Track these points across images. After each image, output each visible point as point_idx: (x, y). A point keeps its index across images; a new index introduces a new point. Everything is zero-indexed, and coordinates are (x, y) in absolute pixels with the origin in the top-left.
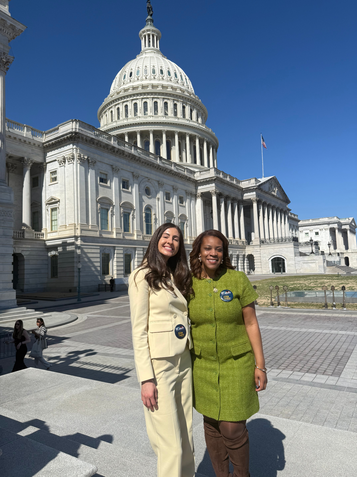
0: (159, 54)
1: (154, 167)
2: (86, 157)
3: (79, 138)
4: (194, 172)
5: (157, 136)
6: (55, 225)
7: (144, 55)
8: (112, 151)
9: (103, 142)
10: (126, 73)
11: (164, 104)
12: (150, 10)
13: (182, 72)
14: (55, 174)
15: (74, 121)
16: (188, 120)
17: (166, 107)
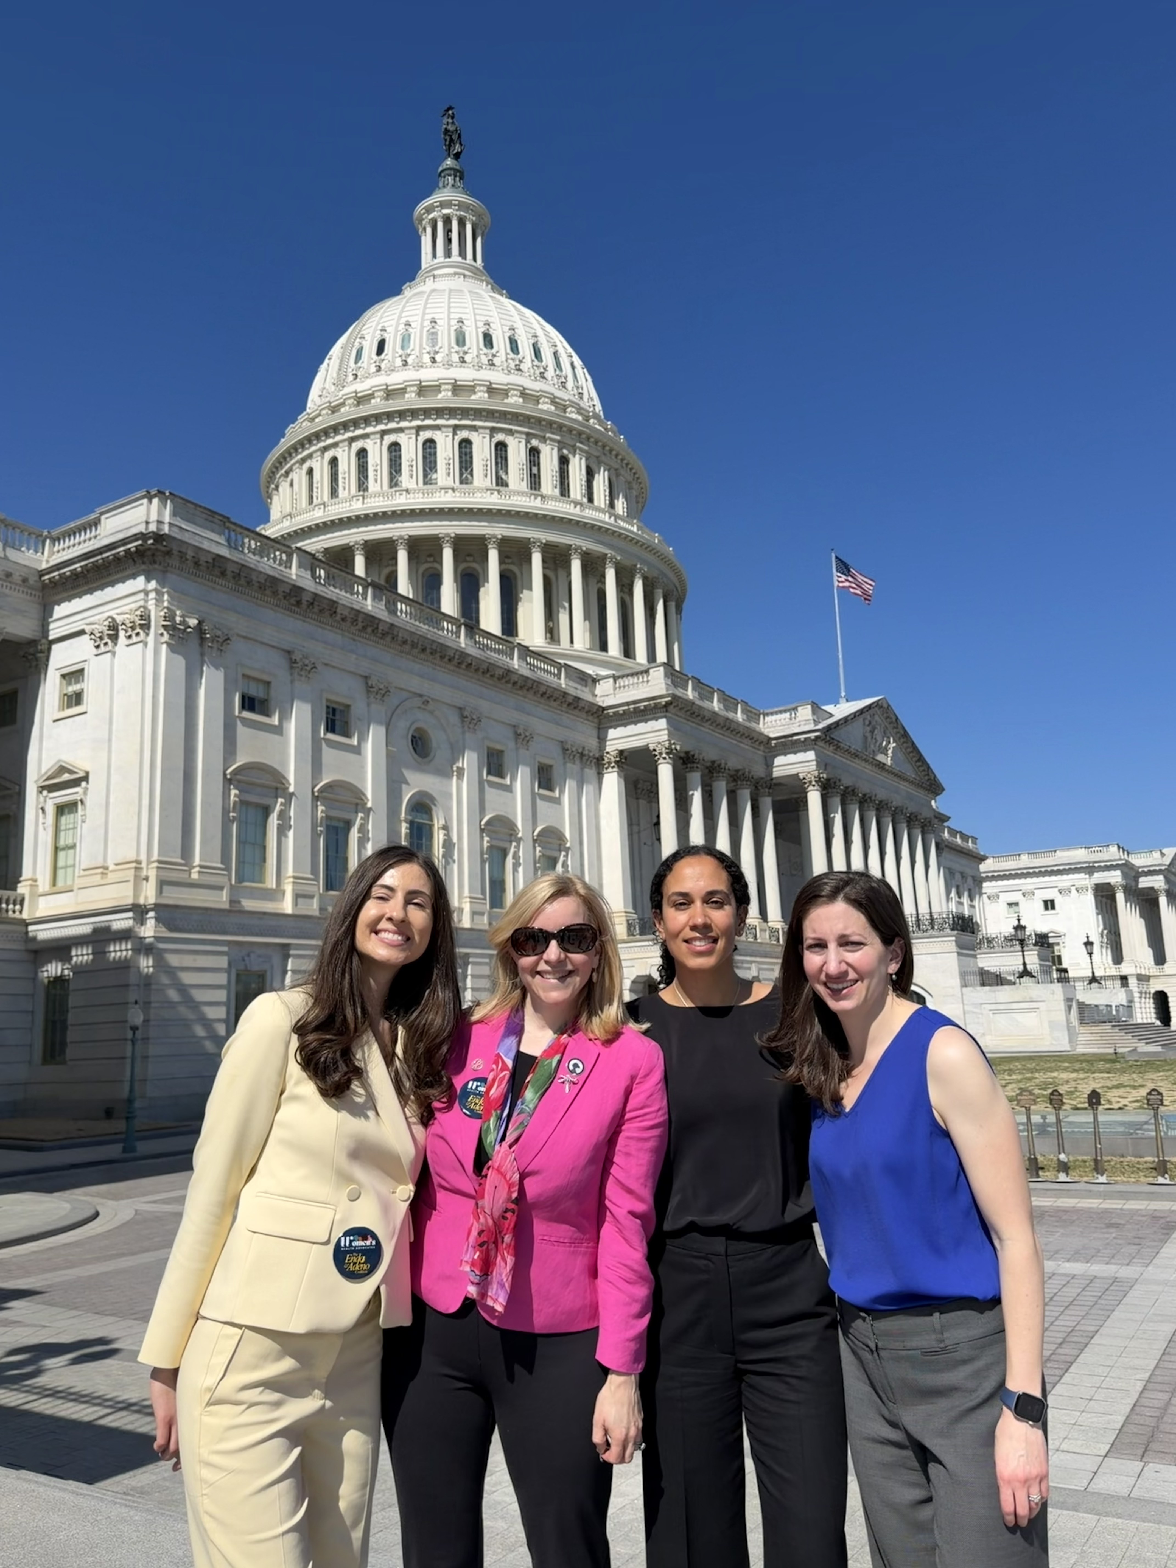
0: (482, 281)
1: (446, 659)
2: (193, 622)
3: (169, 553)
4: (595, 681)
5: (469, 555)
6: (66, 867)
7: (430, 284)
8: (293, 601)
9: (260, 569)
10: (364, 343)
11: (496, 449)
12: (452, 140)
13: (558, 344)
14: (77, 682)
15: (155, 496)
16: (576, 503)
17: (501, 457)
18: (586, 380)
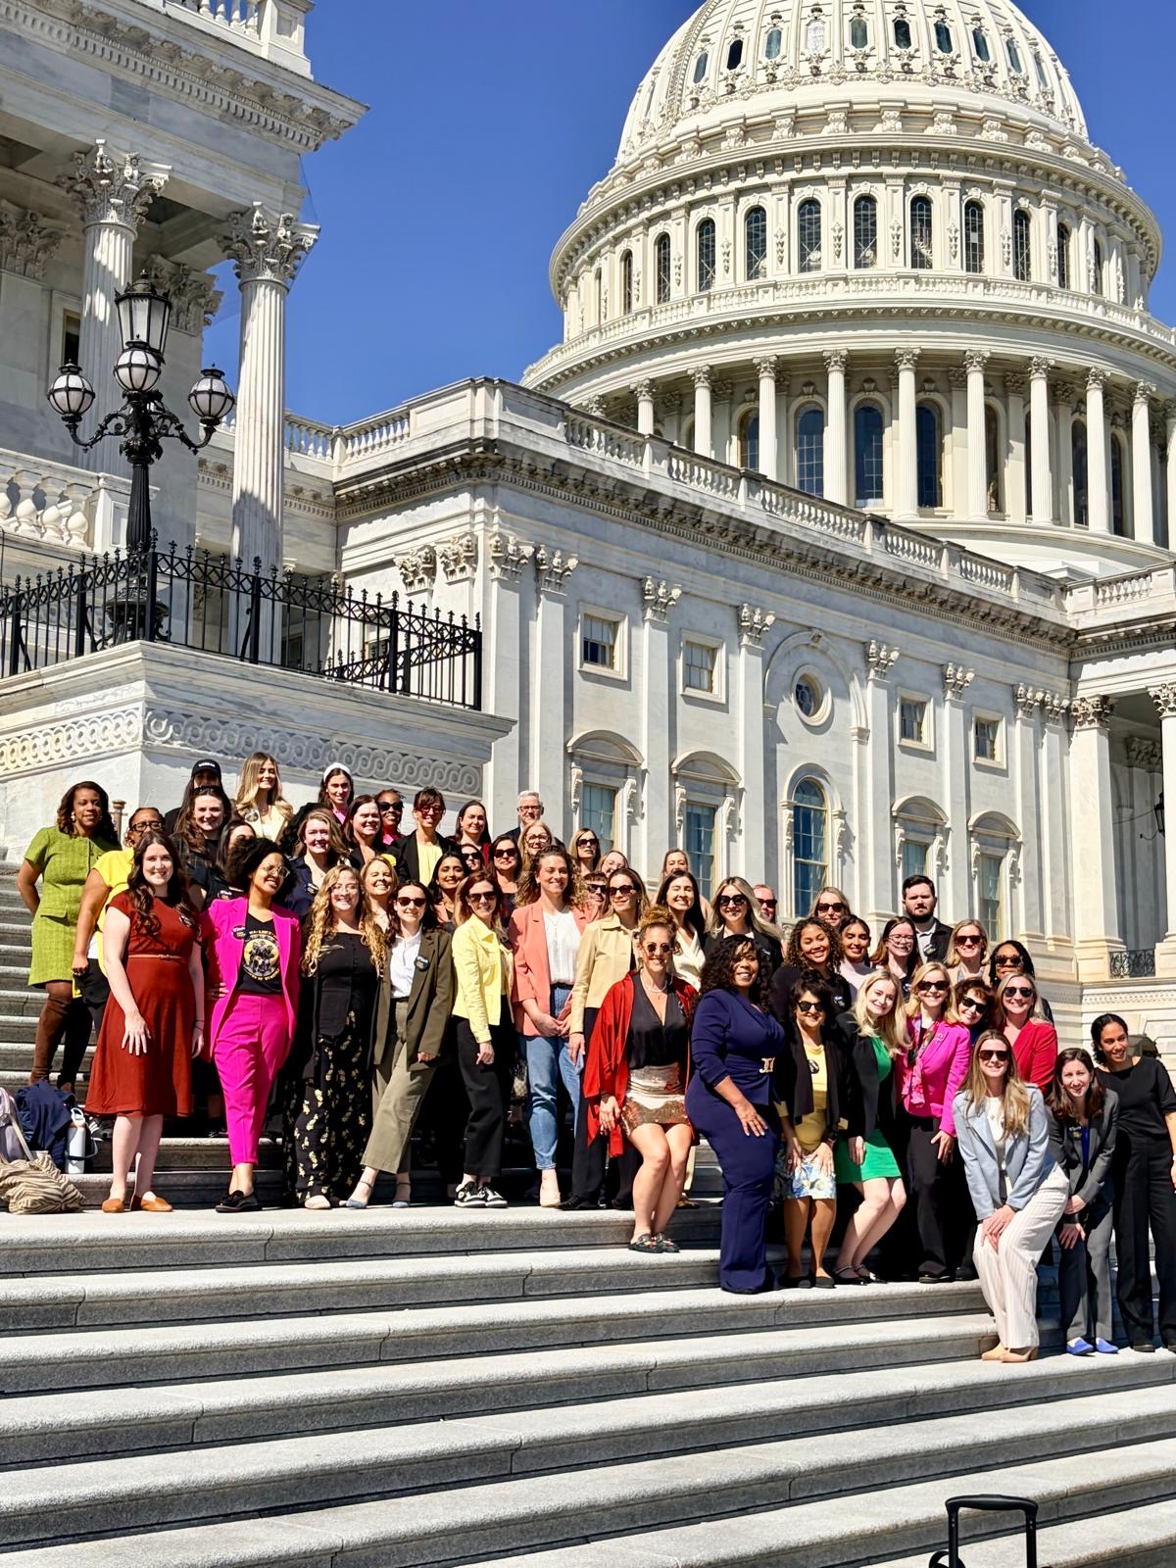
1: (846, 575)
2: (528, 551)
4: (1064, 589)
5: (869, 380)
8: (646, 510)
9: (608, 473)
10: (709, 48)
11: (913, 209)
13: (1015, 25)
15: (481, 385)
16: (1040, 289)
17: (921, 221)
18: (1060, 78)
